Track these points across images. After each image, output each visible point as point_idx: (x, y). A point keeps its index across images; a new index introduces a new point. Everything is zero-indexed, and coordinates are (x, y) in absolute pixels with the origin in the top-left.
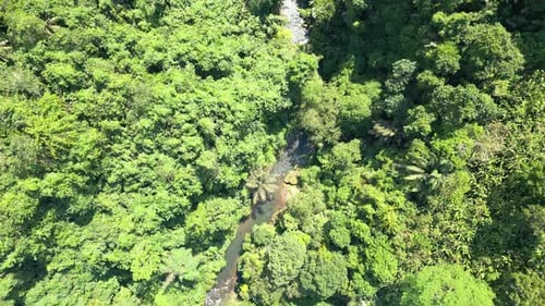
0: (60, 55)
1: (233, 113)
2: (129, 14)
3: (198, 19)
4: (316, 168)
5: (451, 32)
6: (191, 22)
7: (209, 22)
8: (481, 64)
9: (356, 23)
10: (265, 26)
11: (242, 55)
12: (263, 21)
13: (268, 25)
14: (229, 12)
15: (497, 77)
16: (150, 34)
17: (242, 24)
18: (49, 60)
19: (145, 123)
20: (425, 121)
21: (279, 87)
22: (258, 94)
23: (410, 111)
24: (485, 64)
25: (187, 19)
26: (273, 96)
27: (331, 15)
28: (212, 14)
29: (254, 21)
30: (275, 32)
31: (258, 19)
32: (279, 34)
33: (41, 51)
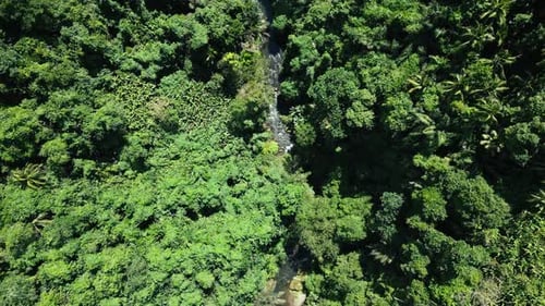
0: (52, 254)
1: (229, 261)
2: (114, 168)
3: (184, 153)
4: (320, 278)
5: (433, 179)
6: (177, 157)
7: (195, 154)
8: (468, 217)
9: (338, 149)
10: (249, 146)
11: (231, 182)
12: (247, 141)
13: (252, 144)
14: (213, 140)
15: (485, 226)
16: (138, 181)
17: (226, 148)
18: (41, 262)
19: (144, 293)
20: (421, 264)
21: (271, 217)
22: (252, 232)
23: (404, 246)
24: (472, 217)
25: (172, 156)
26: (267, 229)
27: (313, 140)
28: (196, 145)
29: (238, 142)
30: (260, 150)
31: (242, 140)
32: (265, 150)
33: (33, 255)
